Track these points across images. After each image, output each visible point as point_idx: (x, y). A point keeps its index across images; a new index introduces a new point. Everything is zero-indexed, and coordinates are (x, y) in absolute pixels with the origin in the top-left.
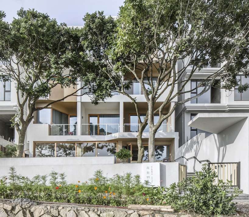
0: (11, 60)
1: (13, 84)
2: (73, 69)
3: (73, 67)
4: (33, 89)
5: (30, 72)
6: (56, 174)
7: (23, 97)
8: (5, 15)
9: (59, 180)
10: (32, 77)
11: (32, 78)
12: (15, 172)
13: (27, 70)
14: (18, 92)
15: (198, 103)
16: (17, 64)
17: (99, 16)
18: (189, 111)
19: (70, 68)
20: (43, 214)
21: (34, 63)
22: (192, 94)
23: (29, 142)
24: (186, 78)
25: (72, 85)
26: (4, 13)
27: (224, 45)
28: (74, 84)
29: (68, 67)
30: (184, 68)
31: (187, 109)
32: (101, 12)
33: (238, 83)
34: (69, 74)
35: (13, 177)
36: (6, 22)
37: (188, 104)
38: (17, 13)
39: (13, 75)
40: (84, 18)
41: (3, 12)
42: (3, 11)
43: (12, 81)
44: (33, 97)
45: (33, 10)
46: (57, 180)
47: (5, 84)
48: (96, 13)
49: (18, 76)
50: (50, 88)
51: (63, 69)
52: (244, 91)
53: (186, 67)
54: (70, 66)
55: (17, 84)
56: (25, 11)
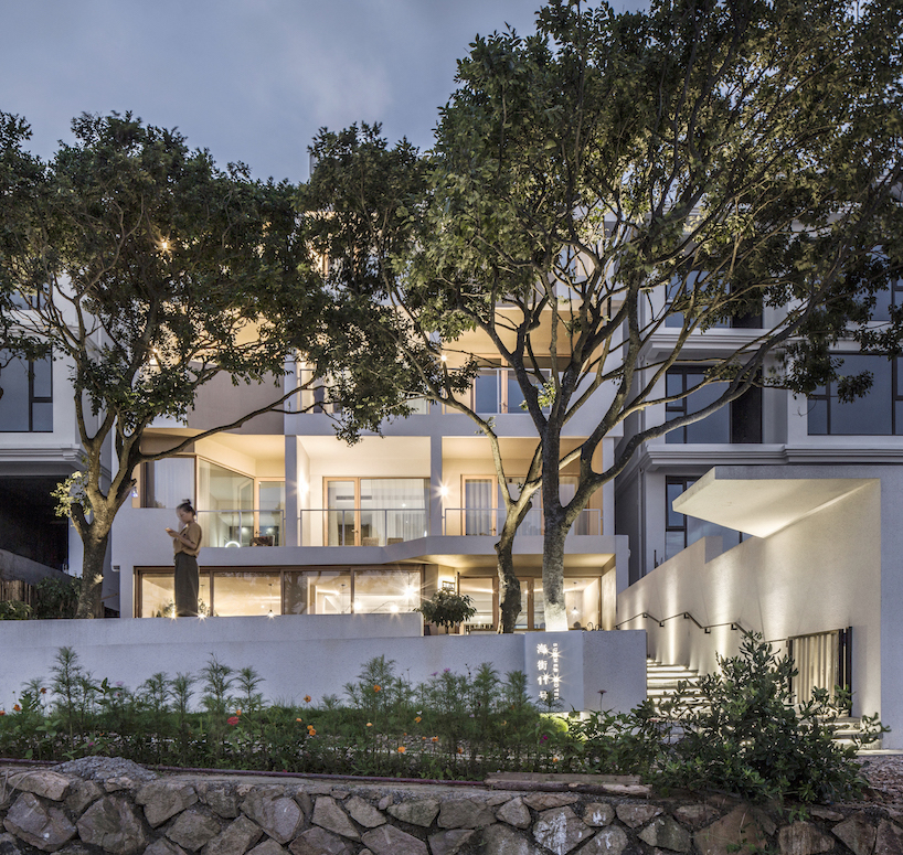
0: (55, 288)
1: (63, 369)
2: (271, 325)
3: (271, 317)
4: (134, 385)
5: (120, 333)
6: (226, 671)
7: (95, 412)
8: (28, 131)
9: (235, 692)
10: (129, 348)
11: (129, 354)
12: (74, 666)
13: (110, 325)
14: (78, 398)
15: (688, 439)
16: (75, 301)
17: (363, 140)
18: (661, 469)
19: (262, 320)
20: (180, 812)
21: (134, 302)
22: (668, 413)
23: (118, 568)
24: (649, 359)
25: (269, 375)
26: (24, 126)
27: (787, 247)
28: (279, 372)
29: (254, 318)
30: (654, 321)
31: (654, 462)
32: (371, 126)
33: (836, 370)
34: (259, 340)
35: (68, 683)
36: (34, 156)
37: (655, 445)
38: (72, 126)
39: (61, 337)
40: (313, 146)
41: (22, 121)
42: (20, 117)
43: (58, 359)
44: (133, 416)
45: (129, 116)
46: (227, 693)
47: (31, 366)
48: (354, 129)
49: (78, 342)
50: (193, 385)
51: (236, 325)
52: (856, 396)
53: (660, 317)
54: (261, 315)
55: (76, 370)
56: (100, 119)
